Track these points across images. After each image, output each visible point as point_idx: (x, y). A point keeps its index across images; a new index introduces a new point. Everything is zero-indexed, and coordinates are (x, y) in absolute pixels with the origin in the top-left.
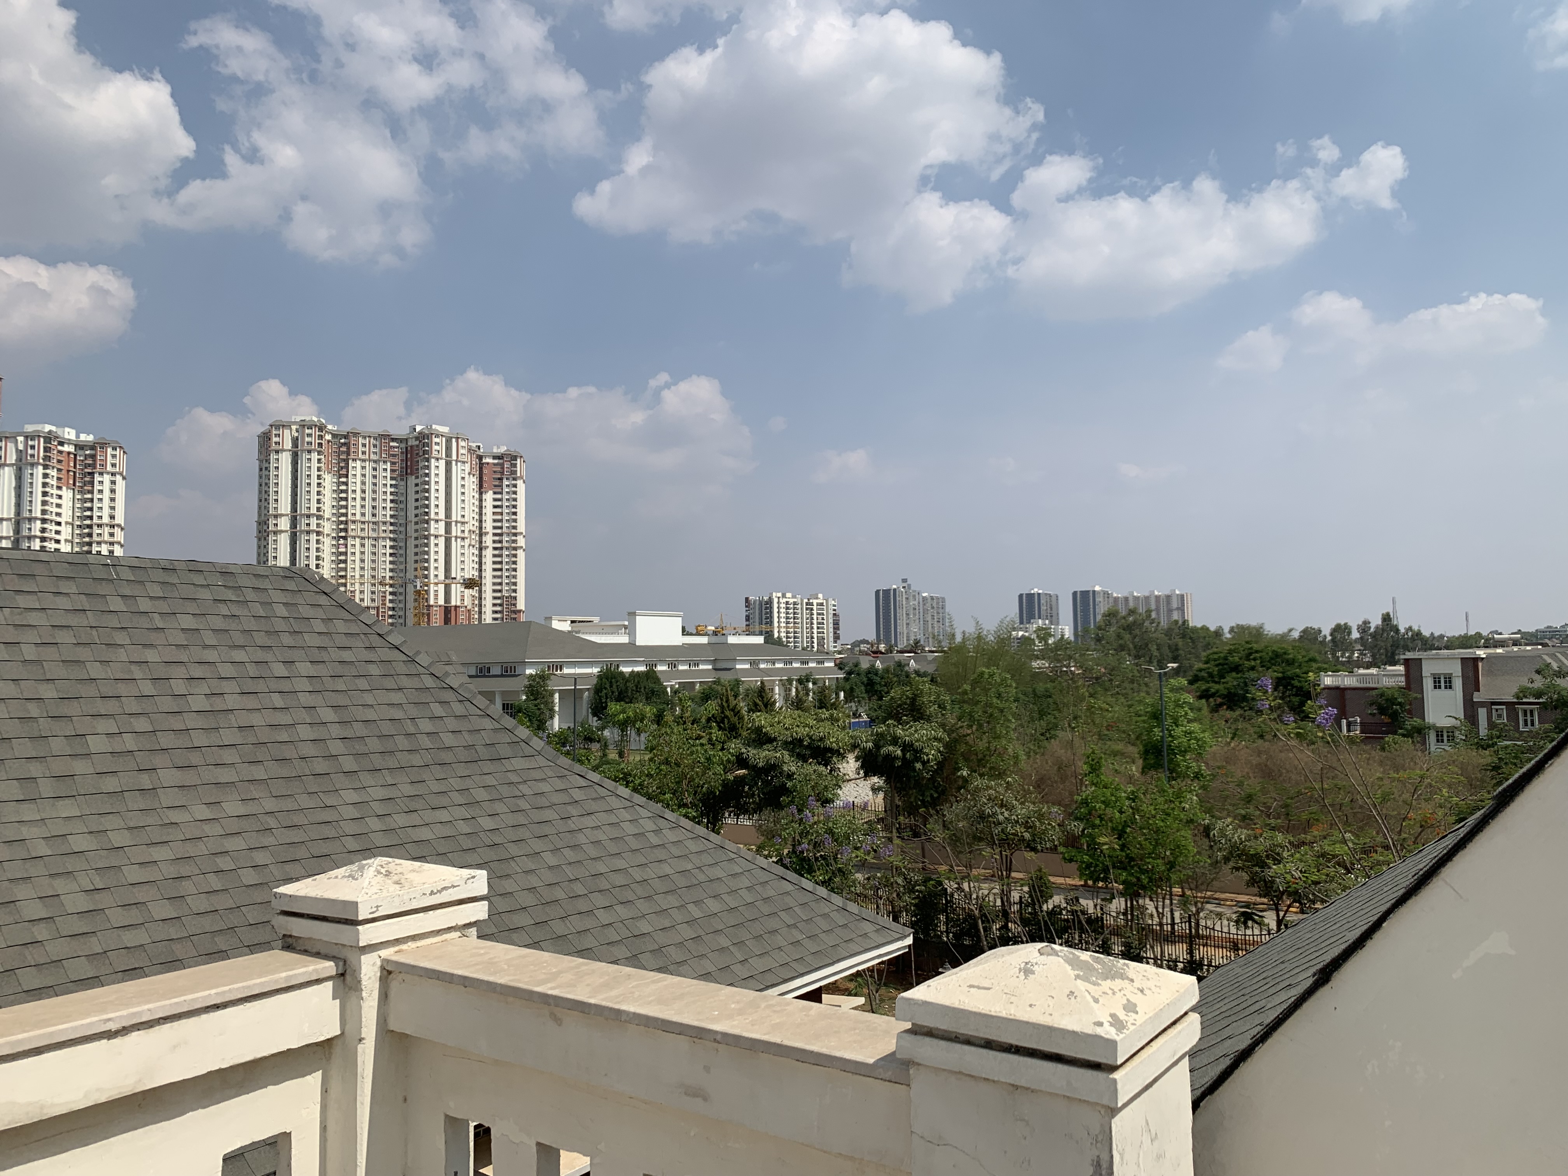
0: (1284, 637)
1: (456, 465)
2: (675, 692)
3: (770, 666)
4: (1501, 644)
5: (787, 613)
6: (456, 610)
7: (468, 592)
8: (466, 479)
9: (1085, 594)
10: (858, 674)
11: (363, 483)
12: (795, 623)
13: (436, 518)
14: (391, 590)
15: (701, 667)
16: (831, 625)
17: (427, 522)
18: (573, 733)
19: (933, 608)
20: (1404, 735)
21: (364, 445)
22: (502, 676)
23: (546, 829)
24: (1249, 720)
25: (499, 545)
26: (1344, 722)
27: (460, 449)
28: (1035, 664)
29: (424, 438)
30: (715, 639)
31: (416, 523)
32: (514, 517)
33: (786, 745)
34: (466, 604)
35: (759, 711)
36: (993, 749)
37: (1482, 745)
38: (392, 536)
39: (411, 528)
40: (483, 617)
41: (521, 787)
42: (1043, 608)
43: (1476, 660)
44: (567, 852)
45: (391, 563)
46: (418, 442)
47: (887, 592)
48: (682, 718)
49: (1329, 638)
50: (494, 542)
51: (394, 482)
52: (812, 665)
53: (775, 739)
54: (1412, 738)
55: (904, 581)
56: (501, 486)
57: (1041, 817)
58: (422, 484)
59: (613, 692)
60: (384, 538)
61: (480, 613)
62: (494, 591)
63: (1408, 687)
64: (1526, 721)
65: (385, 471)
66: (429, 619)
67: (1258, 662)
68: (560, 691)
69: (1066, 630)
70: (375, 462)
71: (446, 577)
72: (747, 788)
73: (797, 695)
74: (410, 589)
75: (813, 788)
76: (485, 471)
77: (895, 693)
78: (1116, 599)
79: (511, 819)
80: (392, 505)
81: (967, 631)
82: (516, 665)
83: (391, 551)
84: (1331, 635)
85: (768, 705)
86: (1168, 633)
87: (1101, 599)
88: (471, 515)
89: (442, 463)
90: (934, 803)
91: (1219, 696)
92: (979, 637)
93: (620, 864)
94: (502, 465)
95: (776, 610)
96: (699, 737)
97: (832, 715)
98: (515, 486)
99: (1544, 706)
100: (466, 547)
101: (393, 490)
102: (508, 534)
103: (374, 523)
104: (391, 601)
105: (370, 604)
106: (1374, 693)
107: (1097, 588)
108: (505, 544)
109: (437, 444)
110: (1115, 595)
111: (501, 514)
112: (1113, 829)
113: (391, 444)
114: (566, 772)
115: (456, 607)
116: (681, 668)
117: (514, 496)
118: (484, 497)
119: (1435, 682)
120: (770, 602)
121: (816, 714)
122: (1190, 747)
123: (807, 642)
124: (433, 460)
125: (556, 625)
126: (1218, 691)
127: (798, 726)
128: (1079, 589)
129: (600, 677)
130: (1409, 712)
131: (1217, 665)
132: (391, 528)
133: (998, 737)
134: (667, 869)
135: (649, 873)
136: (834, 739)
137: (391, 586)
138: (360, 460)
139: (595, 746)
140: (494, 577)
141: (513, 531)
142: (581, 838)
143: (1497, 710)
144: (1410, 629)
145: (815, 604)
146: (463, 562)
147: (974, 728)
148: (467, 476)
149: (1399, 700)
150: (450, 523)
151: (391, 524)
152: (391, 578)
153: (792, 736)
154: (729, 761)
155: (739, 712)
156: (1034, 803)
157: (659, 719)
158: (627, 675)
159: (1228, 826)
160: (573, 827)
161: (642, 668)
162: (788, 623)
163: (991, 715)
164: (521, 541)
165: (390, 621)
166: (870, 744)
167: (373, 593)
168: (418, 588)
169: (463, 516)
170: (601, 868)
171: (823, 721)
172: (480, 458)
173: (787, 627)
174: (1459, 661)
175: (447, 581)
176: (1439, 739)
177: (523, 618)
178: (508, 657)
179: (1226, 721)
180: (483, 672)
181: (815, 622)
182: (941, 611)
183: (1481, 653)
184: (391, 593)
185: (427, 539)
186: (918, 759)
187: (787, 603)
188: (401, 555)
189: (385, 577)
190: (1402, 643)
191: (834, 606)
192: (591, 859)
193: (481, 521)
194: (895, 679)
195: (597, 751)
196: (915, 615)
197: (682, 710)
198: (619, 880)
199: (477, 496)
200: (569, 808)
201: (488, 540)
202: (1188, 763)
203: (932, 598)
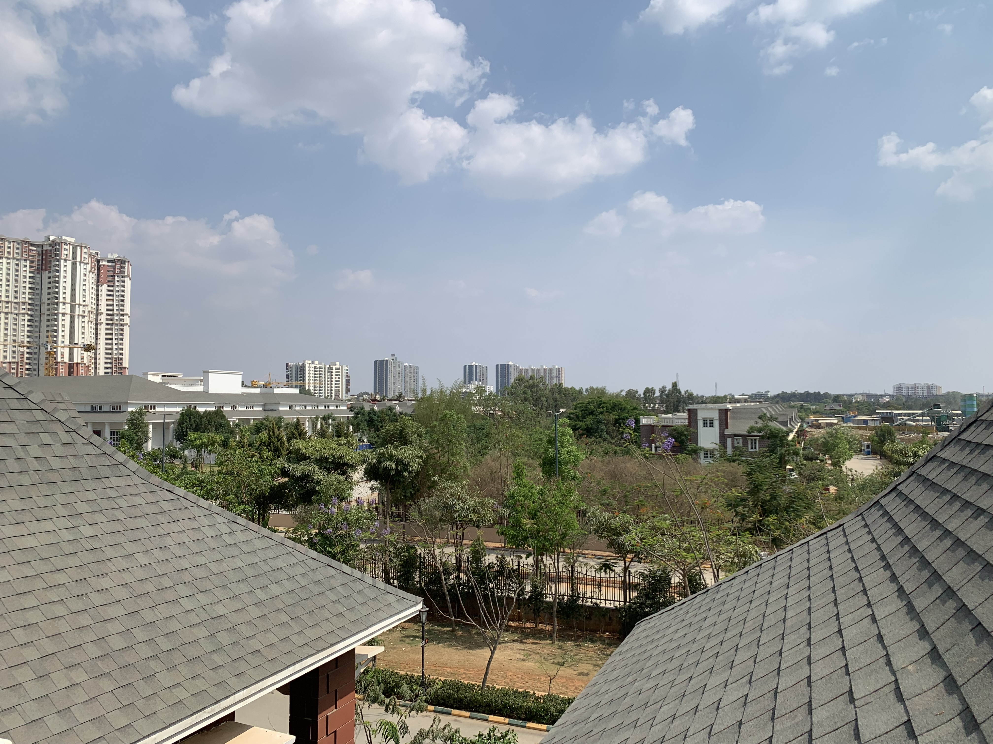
0: (617, 395)
1: (80, 265)
2: (237, 425)
3: (303, 408)
4: (738, 401)
5: (315, 374)
6: (77, 366)
7: (86, 354)
8: (87, 275)
9: (503, 366)
10: (363, 414)
11: (8, 274)
12: (320, 381)
13: (64, 301)
14: (28, 350)
15: (255, 409)
16: (344, 383)
17: (57, 304)
18: (162, 452)
19: (411, 373)
20: (687, 454)
21: (9, 248)
22: (110, 412)
23: (139, 534)
24: (599, 444)
25: (111, 322)
26: (653, 446)
27: (83, 254)
28: (474, 409)
29: (56, 246)
30: (265, 390)
31: (49, 304)
32: (122, 303)
33: (316, 461)
34: (85, 362)
35: (296, 438)
36: (451, 462)
37: (731, 460)
38: (29, 312)
39: (45, 308)
40: (98, 371)
41: (117, 501)
42: (478, 374)
43: (727, 410)
44: (156, 553)
45: (28, 331)
46: (51, 248)
47: (381, 362)
48: (241, 442)
49: (642, 396)
50: (107, 320)
51: (32, 275)
52: (332, 408)
53: (309, 458)
54: (691, 455)
55: (393, 355)
56: (113, 281)
57: (483, 505)
58: (53, 277)
59: (191, 425)
60: (23, 314)
61: (95, 368)
62: (106, 354)
63: (689, 425)
64: (752, 446)
65: (25, 268)
66: (56, 371)
67: (605, 409)
68: (153, 423)
69: (491, 387)
70: (17, 260)
71: (70, 343)
72: (287, 491)
73: (321, 428)
74: (43, 350)
75: (335, 490)
76: (101, 270)
77: (389, 426)
78: (521, 370)
79: (110, 527)
80: (30, 291)
81: (434, 387)
82: (121, 405)
83: (29, 323)
84: (644, 394)
85: (301, 434)
86: (551, 390)
87: (513, 370)
88: (90, 299)
89: (69, 264)
90: (412, 497)
91: (582, 430)
92: (441, 391)
93: (201, 560)
94: (114, 267)
95: (307, 372)
96: (253, 456)
97: (348, 442)
98: (124, 282)
99: (762, 437)
100: (86, 323)
101: (31, 280)
102: (117, 315)
103: (16, 303)
104: (28, 358)
105: (11, 360)
106: (671, 428)
107: (511, 363)
108: (115, 322)
109: (66, 250)
110: (521, 367)
111: (113, 300)
112: (529, 513)
113: (31, 248)
114: (157, 489)
115: (77, 364)
116: (240, 409)
117: (122, 289)
118: (100, 288)
119: (704, 423)
120: (303, 367)
121: (337, 441)
122: (570, 461)
123: (328, 393)
124: (62, 261)
125: (151, 378)
126: (581, 426)
127: (325, 449)
128: (500, 364)
129: (182, 415)
130: (690, 440)
131: (581, 411)
132: (29, 307)
133: (454, 455)
134: (239, 563)
135: (224, 567)
136: (350, 457)
137: (28, 348)
138: (6, 258)
139: (178, 462)
140: (107, 344)
141: (122, 313)
142: (169, 541)
143: (737, 439)
144: (687, 391)
145: (334, 368)
146: (83, 333)
147: (440, 449)
148: (88, 273)
149: (685, 433)
150: (75, 305)
151: (29, 304)
152: (28, 342)
153: (321, 456)
154: (275, 472)
155: (281, 439)
156: (479, 497)
157: (225, 444)
158: (202, 414)
159: (597, 510)
160: (162, 532)
161: (213, 409)
162: (315, 380)
163: (451, 441)
164: (127, 320)
165: (27, 372)
166: (374, 461)
167: (14, 352)
168: (49, 350)
169: (84, 301)
170: (184, 563)
171: (342, 445)
172: (98, 261)
173: (314, 383)
174: (718, 411)
175: (71, 346)
176: (706, 456)
177: (127, 372)
178: (115, 400)
179: (586, 444)
180: (96, 409)
181: (334, 380)
182: (416, 375)
183: (729, 406)
184: (28, 353)
185: (57, 316)
186: (406, 470)
187: (315, 367)
188: (36, 326)
189: (23, 341)
190: (682, 400)
191: (347, 370)
192: (177, 557)
193: (97, 305)
194: (387, 418)
195: (179, 465)
196: (399, 377)
197: (241, 437)
198: (200, 573)
199: (95, 287)
200: (159, 516)
201: (103, 318)
202: (569, 470)
203: (410, 367)
